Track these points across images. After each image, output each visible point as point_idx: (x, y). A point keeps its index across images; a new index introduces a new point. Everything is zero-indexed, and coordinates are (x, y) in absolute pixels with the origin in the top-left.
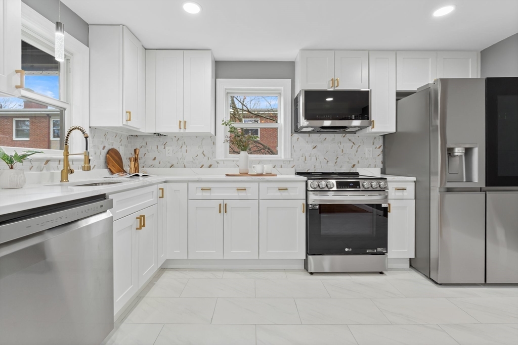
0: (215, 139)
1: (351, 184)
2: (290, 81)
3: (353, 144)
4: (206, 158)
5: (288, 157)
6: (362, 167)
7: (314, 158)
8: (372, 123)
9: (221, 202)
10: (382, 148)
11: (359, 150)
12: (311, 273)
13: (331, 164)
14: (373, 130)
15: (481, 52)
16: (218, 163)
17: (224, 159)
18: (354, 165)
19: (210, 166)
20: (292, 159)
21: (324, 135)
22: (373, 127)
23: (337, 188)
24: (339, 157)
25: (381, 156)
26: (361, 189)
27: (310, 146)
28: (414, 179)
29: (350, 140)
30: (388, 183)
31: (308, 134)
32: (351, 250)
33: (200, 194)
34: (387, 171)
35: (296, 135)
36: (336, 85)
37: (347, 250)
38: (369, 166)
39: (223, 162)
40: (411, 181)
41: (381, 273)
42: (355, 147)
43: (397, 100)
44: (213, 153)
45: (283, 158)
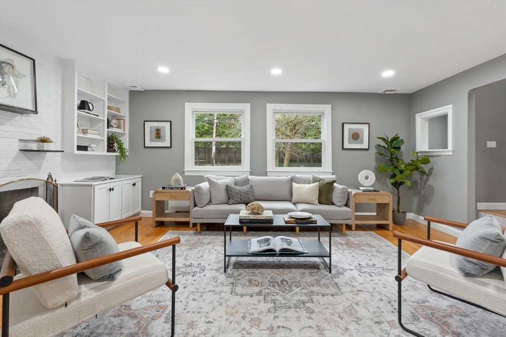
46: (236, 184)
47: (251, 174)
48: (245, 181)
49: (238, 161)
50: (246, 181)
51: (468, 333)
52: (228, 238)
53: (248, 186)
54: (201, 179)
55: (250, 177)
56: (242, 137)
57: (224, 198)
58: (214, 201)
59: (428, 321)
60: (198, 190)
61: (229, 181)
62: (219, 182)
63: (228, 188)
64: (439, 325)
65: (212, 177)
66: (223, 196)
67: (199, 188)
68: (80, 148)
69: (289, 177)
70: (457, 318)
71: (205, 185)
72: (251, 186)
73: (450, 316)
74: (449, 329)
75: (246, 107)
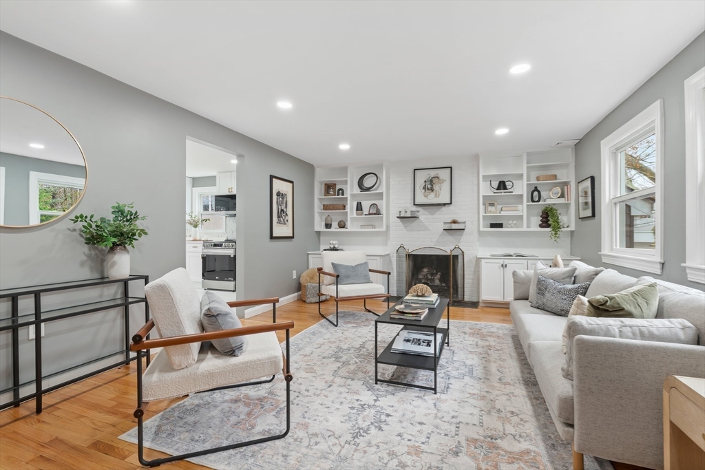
23: (214, 246)
51: (230, 407)
59: (261, 397)
64: (253, 400)
68: (493, 226)
70: (243, 417)
73: (249, 414)
74: (244, 401)
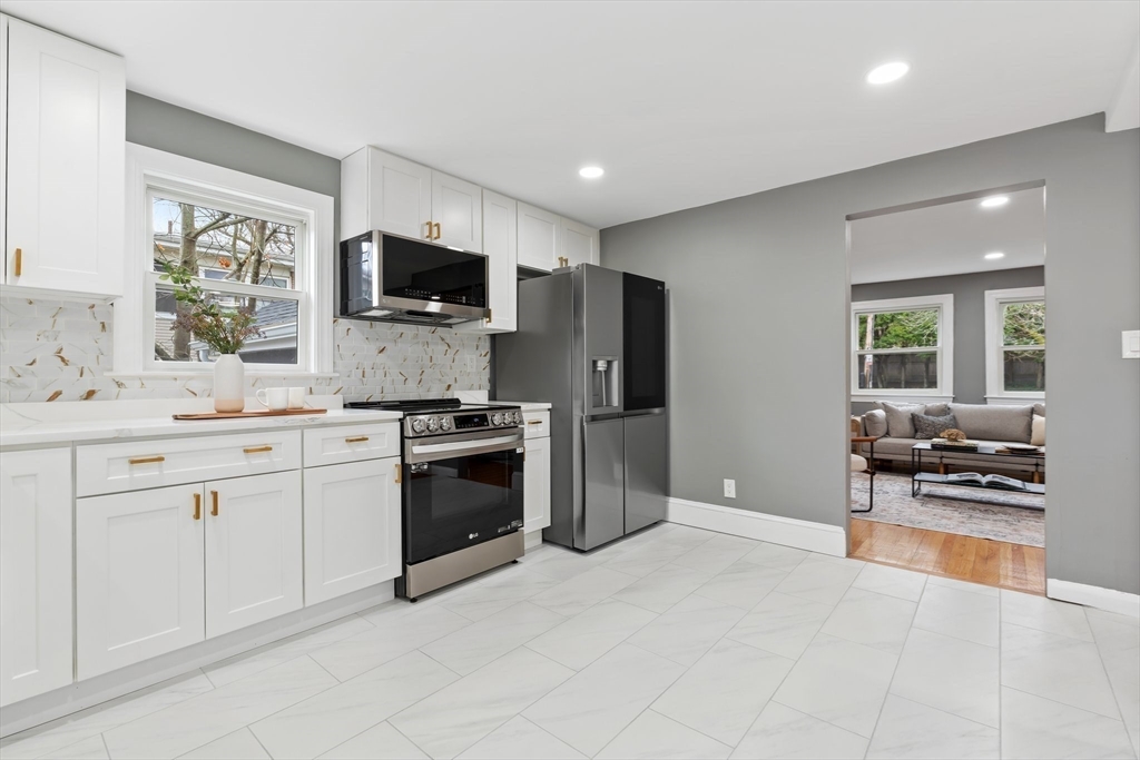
0: (110, 315)
1: (476, 420)
2: (331, 200)
3: (447, 347)
4: (72, 371)
5: (328, 370)
6: (462, 389)
7: (380, 373)
8: (488, 314)
9: (198, 489)
10: (488, 356)
11: (456, 357)
12: (414, 600)
13: (412, 384)
14: (489, 326)
15: (601, 231)
16: (119, 385)
17: (140, 372)
18: (449, 386)
19: (90, 395)
20: (337, 375)
21: (400, 327)
22: (490, 321)
23: (457, 428)
24: (426, 371)
25: (488, 370)
26: (491, 426)
27: (373, 348)
28: (549, 406)
29: (443, 340)
30: (524, 414)
31: (368, 323)
32: (477, 535)
33: (122, 477)
34: (499, 394)
35: (344, 323)
36: (435, 234)
37: (471, 536)
38: (471, 388)
39: (138, 383)
40: (544, 410)
41: (515, 562)
42: (451, 352)
43: (519, 279)
44: (104, 355)
45: (313, 370)
46: (927, 412)
47: (955, 400)
48: (943, 410)
49: (932, 383)
50: (945, 411)
52: (916, 459)
53: (948, 417)
54: (874, 406)
55: (951, 405)
56: (939, 344)
57: (908, 430)
58: (893, 433)
60: (871, 418)
61: (915, 408)
62: (900, 409)
63: (914, 418)
65: (890, 403)
66: (907, 427)
67: (873, 415)
69: (1028, 406)
71: (880, 413)
72: (954, 417)
75: (947, 301)
